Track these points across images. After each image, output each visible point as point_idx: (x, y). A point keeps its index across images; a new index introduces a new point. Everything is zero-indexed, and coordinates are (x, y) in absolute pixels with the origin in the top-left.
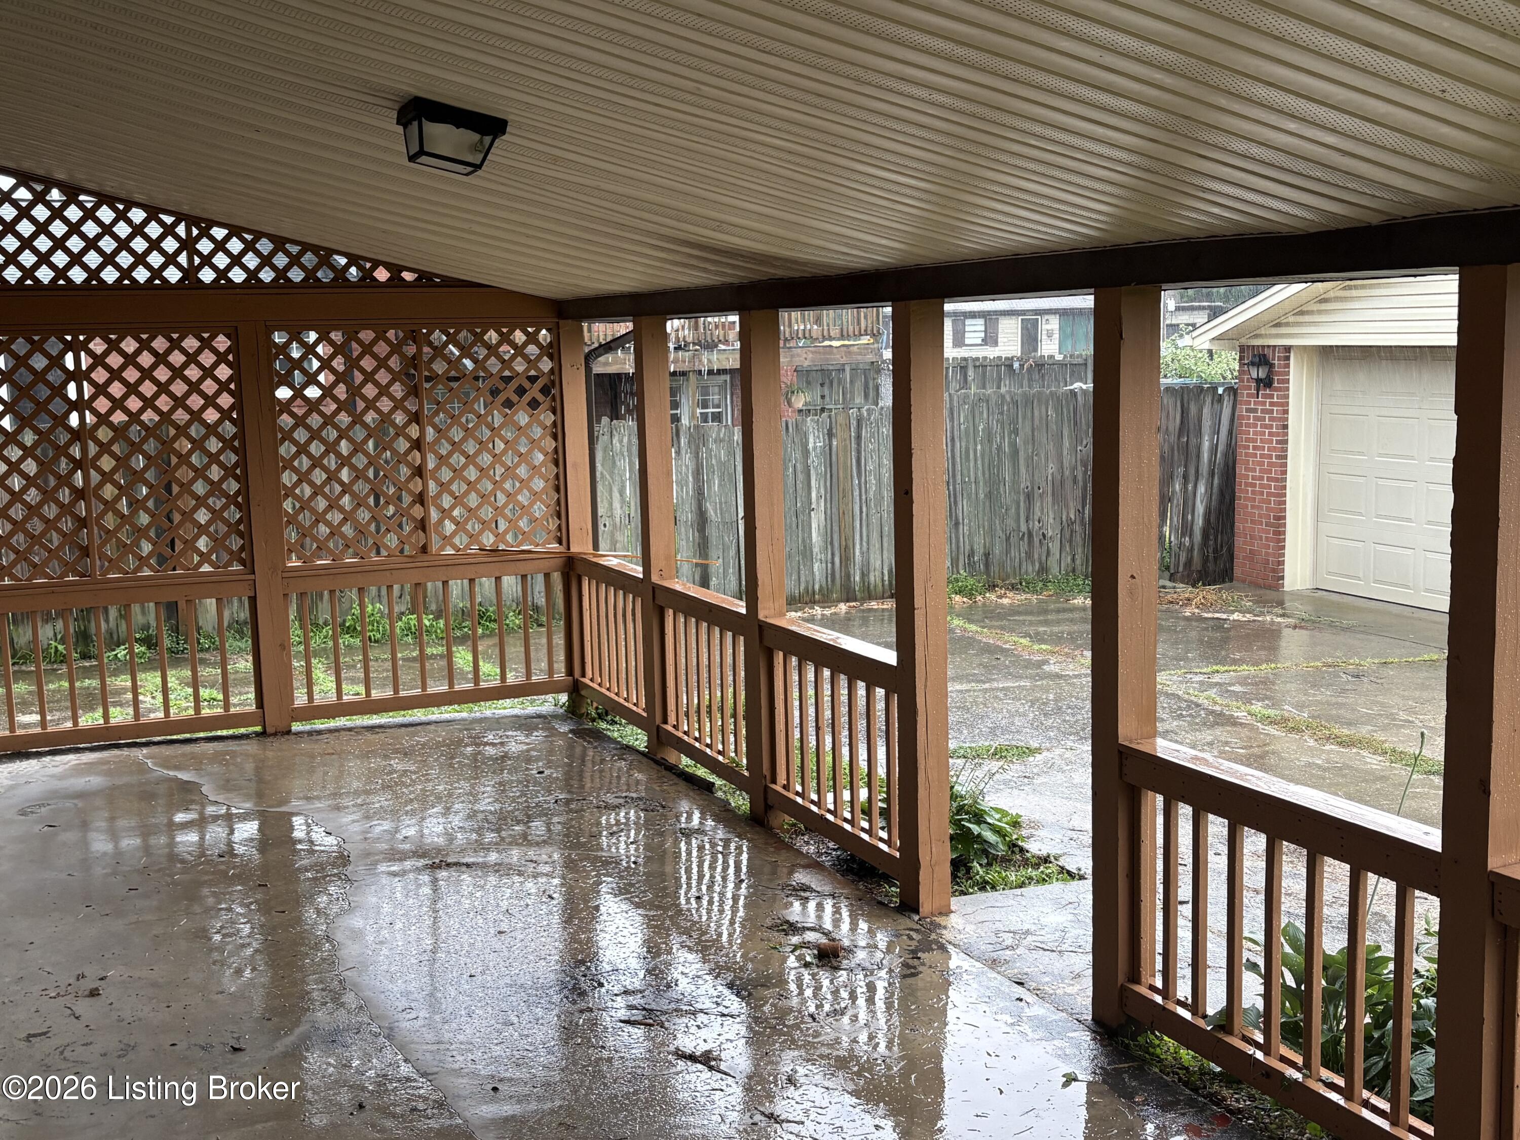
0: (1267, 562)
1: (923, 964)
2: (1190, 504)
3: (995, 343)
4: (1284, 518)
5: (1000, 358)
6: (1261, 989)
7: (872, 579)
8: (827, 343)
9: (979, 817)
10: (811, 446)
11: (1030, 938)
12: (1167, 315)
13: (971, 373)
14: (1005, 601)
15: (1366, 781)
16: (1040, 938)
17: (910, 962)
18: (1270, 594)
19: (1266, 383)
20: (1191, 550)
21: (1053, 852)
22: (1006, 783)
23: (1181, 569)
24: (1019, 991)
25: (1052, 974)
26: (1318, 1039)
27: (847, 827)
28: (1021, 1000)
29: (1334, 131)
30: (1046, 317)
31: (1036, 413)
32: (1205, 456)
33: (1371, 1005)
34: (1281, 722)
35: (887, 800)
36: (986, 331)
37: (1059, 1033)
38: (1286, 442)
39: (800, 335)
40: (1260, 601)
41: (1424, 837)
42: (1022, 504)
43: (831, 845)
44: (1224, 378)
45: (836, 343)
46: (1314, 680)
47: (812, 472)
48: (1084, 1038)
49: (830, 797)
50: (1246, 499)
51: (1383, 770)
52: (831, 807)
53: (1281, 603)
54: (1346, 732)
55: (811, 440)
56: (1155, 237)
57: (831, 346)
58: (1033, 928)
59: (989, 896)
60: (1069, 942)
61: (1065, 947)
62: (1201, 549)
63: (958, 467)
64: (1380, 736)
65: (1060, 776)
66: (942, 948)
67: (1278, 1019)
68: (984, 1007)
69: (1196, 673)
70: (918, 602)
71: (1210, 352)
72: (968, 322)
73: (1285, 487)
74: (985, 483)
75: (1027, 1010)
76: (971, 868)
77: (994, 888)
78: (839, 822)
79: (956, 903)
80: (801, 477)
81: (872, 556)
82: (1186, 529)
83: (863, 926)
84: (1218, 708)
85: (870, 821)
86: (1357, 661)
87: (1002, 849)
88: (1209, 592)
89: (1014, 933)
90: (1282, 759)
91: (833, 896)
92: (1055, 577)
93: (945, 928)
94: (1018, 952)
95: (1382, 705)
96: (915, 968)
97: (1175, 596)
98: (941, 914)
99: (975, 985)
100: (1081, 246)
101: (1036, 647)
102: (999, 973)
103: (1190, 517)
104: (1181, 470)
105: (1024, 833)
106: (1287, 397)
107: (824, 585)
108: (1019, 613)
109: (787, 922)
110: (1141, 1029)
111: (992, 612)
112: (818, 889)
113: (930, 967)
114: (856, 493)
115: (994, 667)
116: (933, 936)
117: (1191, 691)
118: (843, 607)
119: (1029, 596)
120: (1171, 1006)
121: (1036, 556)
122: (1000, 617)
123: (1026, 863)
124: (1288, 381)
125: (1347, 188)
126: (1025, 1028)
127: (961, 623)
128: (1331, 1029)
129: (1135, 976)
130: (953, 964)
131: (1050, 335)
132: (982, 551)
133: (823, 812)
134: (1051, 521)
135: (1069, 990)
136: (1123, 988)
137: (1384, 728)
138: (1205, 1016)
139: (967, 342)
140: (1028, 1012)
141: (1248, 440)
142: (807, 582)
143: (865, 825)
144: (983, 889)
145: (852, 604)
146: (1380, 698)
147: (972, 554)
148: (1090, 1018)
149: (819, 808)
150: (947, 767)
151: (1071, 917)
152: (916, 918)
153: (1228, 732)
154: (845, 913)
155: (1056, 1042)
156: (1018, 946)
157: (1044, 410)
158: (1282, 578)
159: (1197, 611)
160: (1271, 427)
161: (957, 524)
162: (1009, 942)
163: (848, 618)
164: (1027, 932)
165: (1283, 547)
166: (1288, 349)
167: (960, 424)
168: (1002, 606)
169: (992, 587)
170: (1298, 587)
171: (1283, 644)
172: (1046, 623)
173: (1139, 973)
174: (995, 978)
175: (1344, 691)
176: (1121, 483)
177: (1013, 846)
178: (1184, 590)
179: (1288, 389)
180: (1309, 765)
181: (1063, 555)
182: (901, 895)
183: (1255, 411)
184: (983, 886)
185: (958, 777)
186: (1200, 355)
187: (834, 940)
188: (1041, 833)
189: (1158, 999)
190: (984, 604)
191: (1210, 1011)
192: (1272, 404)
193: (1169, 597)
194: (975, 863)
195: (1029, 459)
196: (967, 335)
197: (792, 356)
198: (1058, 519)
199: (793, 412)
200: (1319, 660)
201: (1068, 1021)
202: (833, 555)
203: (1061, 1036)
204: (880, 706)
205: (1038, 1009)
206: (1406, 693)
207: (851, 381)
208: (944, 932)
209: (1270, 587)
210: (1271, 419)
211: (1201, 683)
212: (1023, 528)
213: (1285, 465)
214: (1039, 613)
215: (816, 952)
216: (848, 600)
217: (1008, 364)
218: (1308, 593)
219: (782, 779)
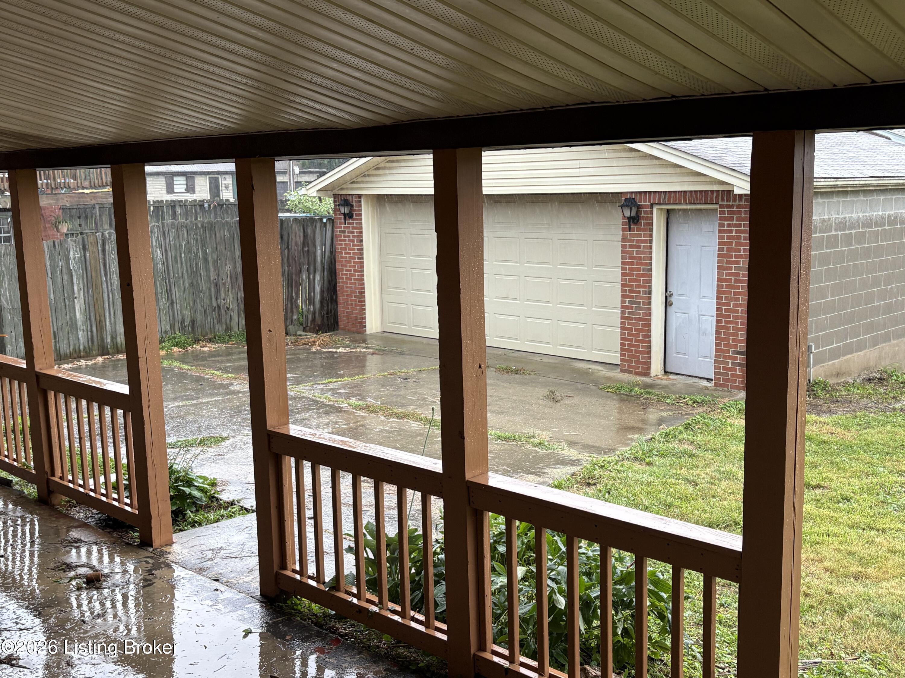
0: (356, 318)
1: (156, 577)
2: (312, 287)
3: (194, 192)
4: (364, 292)
5: (195, 201)
6: (354, 562)
7: (119, 340)
8: (81, 191)
9: (189, 483)
10: (71, 256)
11: (222, 552)
12: (295, 176)
13: (178, 209)
14: (206, 349)
15: (412, 437)
16: (228, 551)
17: (148, 577)
18: (358, 336)
19: (349, 216)
20: (314, 313)
21: (236, 498)
22: (207, 459)
23: (309, 324)
24: (216, 585)
25: (236, 571)
26: (386, 587)
27: (104, 499)
28: (217, 590)
29: (358, 69)
30: (224, 176)
31: (217, 235)
32: (319, 259)
33: (414, 562)
34: (367, 408)
35: (129, 480)
36: (187, 184)
37: (240, 606)
38: (362, 249)
39: (62, 186)
40: (354, 341)
41: (434, 466)
42: (213, 289)
43: (95, 511)
44: (329, 213)
45: (86, 191)
46: (384, 383)
47: (74, 273)
48: (257, 606)
49: (91, 481)
50: (343, 282)
51: (420, 430)
52: (93, 487)
53: (364, 341)
54: (401, 410)
55: (72, 253)
56: (268, 129)
57: (84, 193)
58: (224, 546)
59: (198, 530)
60: (246, 550)
61: (243, 554)
62: (320, 313)
63: (171, 268)
64: (419, 411)
65: (240, 452)
66: (168, 566)
67: (364, 578)
68: (195, 598)
69: (319, 384)
70: (141, 353)
71: (320, 199)
72: (175, 178)
73: (363, 275)
74: (188, 278)
75: (221, 596)
76: (186, 514)
77: (200, 525)
78: (99, 497)
79: (175, 537)
80: (66, 278)
81: (118, 326)
82: (310, 301)
83: (117, 559)
84: (331, 403)
85: (118, 494)
86: (406, 371)
87: (205, 500)
88: (325, 337)
89: (213, 550)
90: (366, 428)
91: (96, 544)
92: (235, 333)
93: (169, 553)
94: (215, 561)
95: (420, 394)
96: (150, 580)
97: (306, 340)
98: (167, 545)
99: (188, 586)
100: (225, 133)
101: (225, 376)
102: (203, 576)
103: (312, 294)
104: (306, 267)
105: (219, 489)
106: (361, 224)
107: (86, 345)
108: (215, 356)
109: (65, 564)
110: (289, 597)
111: (197, 356)
112: (86, 540)
113: (160, 578)
114: (105, 286)
115: (200, 390)
116: (162, 559)
117: (316, 395)
118: (100, 359)
119: (220, 345)
120: (305, 580)
121: (223, 320)
122: (204, 359)
123: (220, 507)
124: (361, 215)
125: (370, 103)
126: (220, 606)
127: (178, 364)
128: (394, 580)
129: (284, 566)
130: (175, 575)
131: (227, 188)
132: (189, 319)
133: (88, 492)
134: (231, 299)
135: (246, 579)
136: (277, 574)
137: (421, 406)
138: (324, 583)
139: (176, 190)
140: (222, 596)
141: (341, 249)
142: (75, 345)
143: (115, 496)
144: (193, 526)
145: (106, 357)
146: (418, 390)
147: (183, 321)
148: (259, 594)
149: (84, 489)
150: (166, 454)
151: (247, 536)
152: (151, 549)
153: (337, 416)
154: (105, 552)
155: (238, 612)
156: (215, 558)
157: (222, 232)
158: (365, 327)
159: (319, 348)
160: (353, 241)
161: (172, 303)
162: (210, 556)
163: (104, 366)
164: (221, 549)
165: (365, 309)
166: (360, 196)
167: (170, 241)
168: (204, 352)
169: (197, 341)
170: (374, 331)
171: (368, 364)
172: (229, 361)
173: (286, 563)
174: (201, 579)
175: (399, 388)
176: (259, 275)
177: (212, 498)
178: (312, 337)
179: (361, 219)
180: (381, 431)
181: (240, 319)
182: (140, 537)
183: (344, 232)
184: (194, 524)
185: (175, 459)
186: (314, 200)
187: (97, 571)
188: (230, 488)
189: (298, 577)
190: (193, 352)
191: (327, 579)
192: (353, 228)
193: (303, 341)
194: (188, 511)
195: (215, 262)
196: (175, 186)
197: (57, 200)
198: (235, 298)
199: (61, 235)
200: (386, 371)
201: (246, 598)
202: (91, 326)
203: (241, 607)
204: (121, 420)
205: (228, 594)
206: (432, 386)
207: (100, 216)
208: (169, 556)
209: (358, 333)
210: (354, 237)
211: (322, 390)
212: (215, 304)
213: (363, 263)
214: (227, 355)
215: (85, 580)
216: (103, 355)
217: (201, 204)
218: (380, 335)
219: (58, 473)
